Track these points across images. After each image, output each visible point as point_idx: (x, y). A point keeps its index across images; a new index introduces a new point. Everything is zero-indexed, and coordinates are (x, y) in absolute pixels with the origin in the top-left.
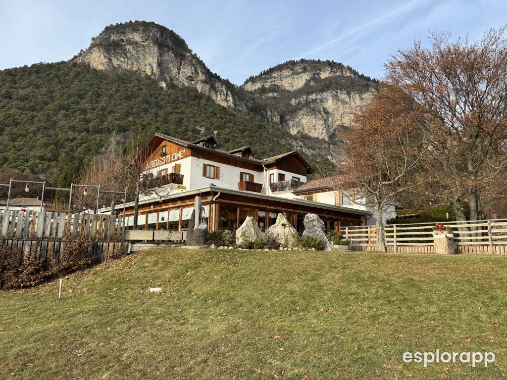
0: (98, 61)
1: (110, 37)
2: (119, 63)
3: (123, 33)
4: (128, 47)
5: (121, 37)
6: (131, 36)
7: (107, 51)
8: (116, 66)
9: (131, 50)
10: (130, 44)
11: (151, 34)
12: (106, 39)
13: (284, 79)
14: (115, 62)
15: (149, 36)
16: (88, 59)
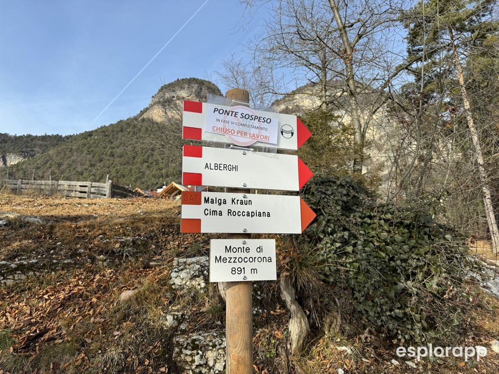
0: (157, 115)
1: (165, 95)
2: (172, 114)
3: (174, 91)
4: (178, 102)
5: (173, 95)
6: (179, 93)
7: (164, 106)
8: (170, 117)
9: (180, 104)
10: (179, 99)
11: (193, 90)
12: (162, 97)
13: (305, 100)
14: (170, 114)
15: (192, 92)
16: (151, 114)
